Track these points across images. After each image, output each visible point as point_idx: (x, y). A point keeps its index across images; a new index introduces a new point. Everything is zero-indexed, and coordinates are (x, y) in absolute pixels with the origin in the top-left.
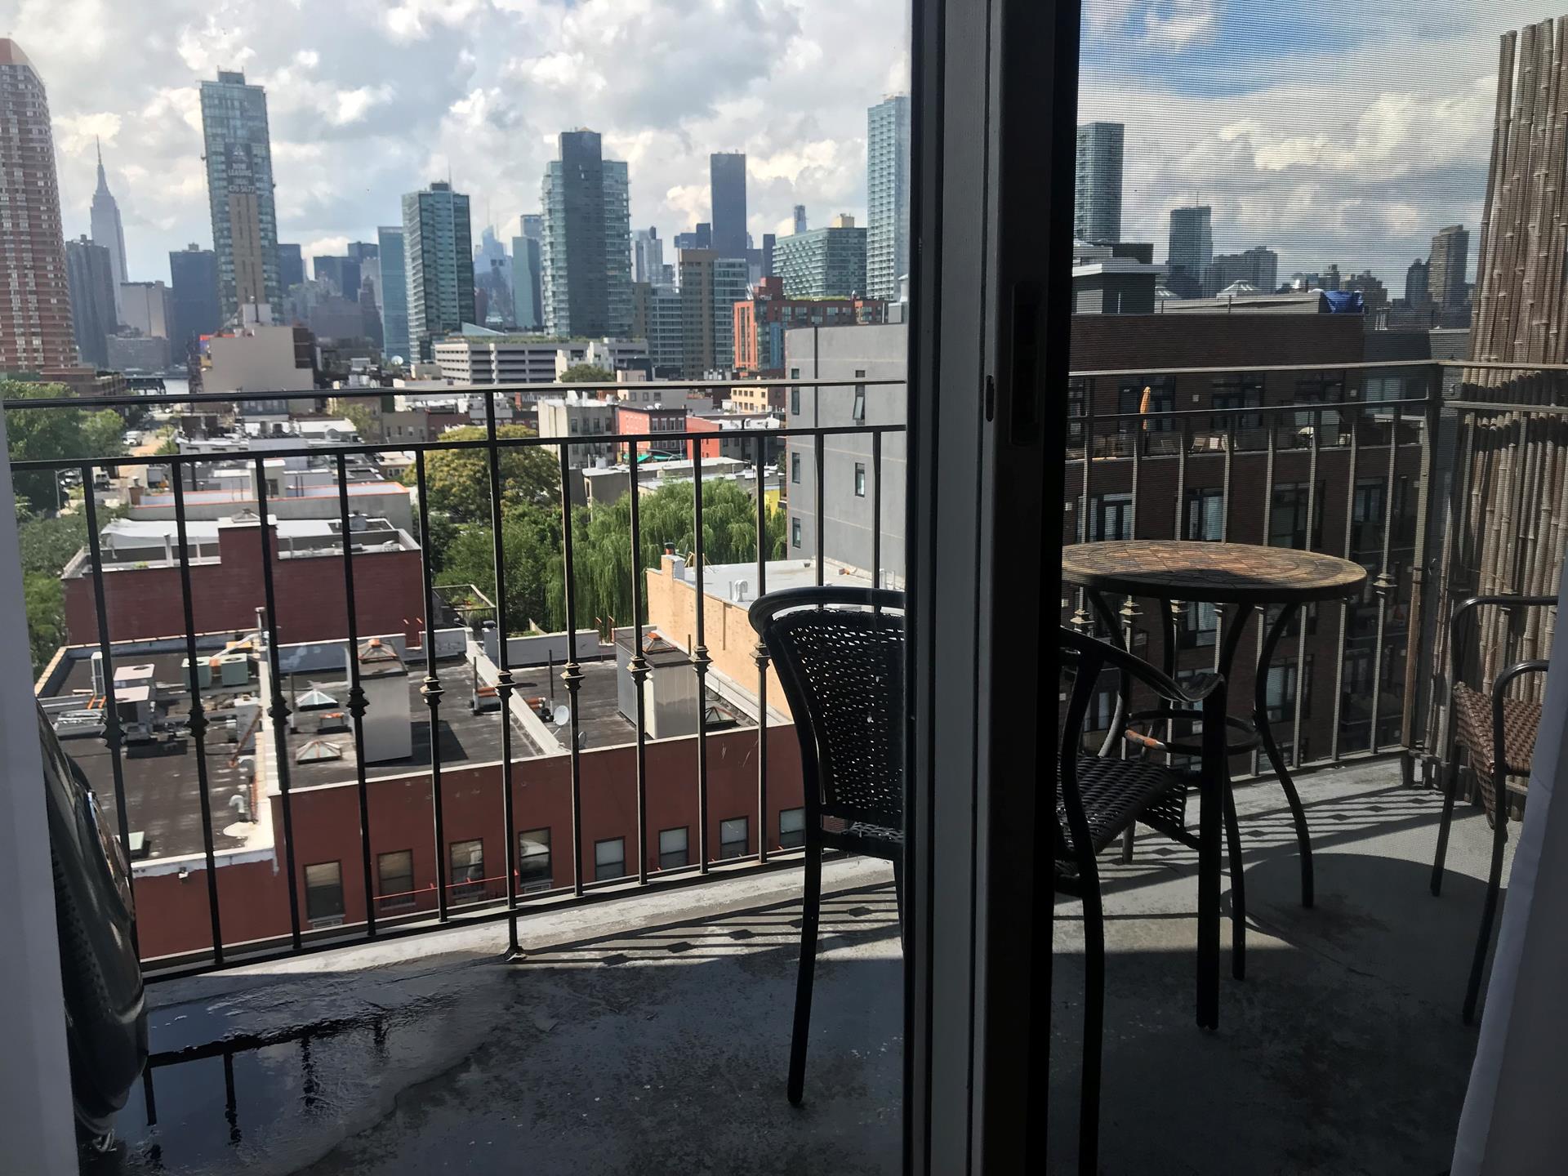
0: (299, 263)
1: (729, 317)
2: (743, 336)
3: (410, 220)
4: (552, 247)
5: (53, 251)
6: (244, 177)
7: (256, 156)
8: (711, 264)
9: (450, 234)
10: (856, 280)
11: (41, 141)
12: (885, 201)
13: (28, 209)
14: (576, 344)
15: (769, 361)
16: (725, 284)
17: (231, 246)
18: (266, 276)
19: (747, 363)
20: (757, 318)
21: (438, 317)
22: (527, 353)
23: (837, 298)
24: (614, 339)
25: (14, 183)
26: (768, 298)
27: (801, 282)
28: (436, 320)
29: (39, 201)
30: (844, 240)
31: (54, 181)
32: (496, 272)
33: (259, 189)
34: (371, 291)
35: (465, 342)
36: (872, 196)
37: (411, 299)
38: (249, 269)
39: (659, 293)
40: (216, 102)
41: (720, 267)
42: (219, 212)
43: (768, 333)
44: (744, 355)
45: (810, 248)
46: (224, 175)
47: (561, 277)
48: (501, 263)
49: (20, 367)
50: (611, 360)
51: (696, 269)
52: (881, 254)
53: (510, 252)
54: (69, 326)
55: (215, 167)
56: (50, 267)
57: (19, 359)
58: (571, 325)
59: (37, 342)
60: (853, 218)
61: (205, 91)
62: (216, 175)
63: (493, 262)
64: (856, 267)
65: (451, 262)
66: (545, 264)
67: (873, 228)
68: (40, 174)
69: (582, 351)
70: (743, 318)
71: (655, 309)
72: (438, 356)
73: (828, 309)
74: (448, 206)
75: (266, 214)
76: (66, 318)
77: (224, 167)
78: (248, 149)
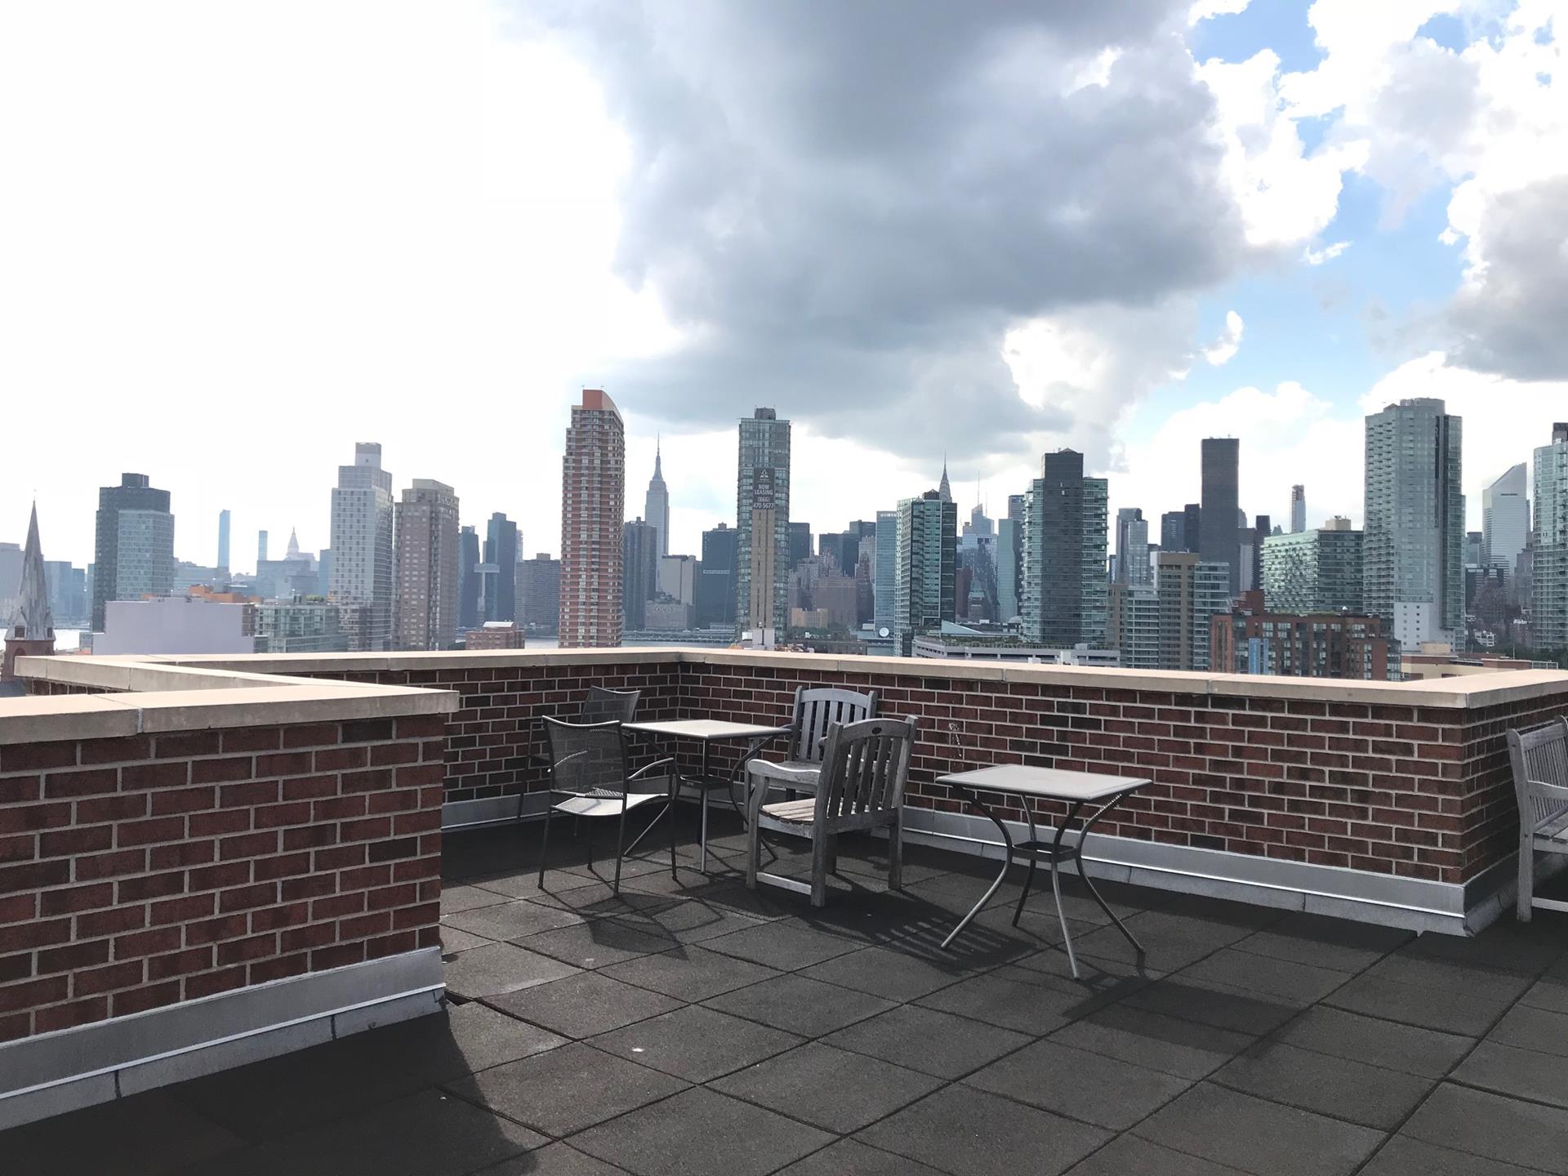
2: (1220, 649)
6: (765, 496)
7: (777, 478)
8: (1191, 568)
9: (937, 538)
13: (601, 523)
14: (1047, 650)
16: (1205, 586)
20: (1235, 633)
24: (1086, 646)
25: (592, 502)
26: (1248, 613)
30: (1338, 546)
32: (982, 548)
33: (777, 505)
34: (867, 567)
35: (943, 643)
38: (762, 572)
39: (1136, 595)
40: (751, 434)
43: (1246, 649)
45: (1301, 549)
46: (752, 495)
47: (1036, 585)
51: (1175, 572)
55: (745, 488)
56: (611, 570)
58: (1042, 631)
60: (1348, 521)
61: (744, 425)
62: (744, 495)
63: (980, 540)
69: (1053, 657)
70: (1220, 632)
71: (1131, 610)
73: (1315, 624)
74: (937, 513)
75: (781, 526)
77: (751, 488)
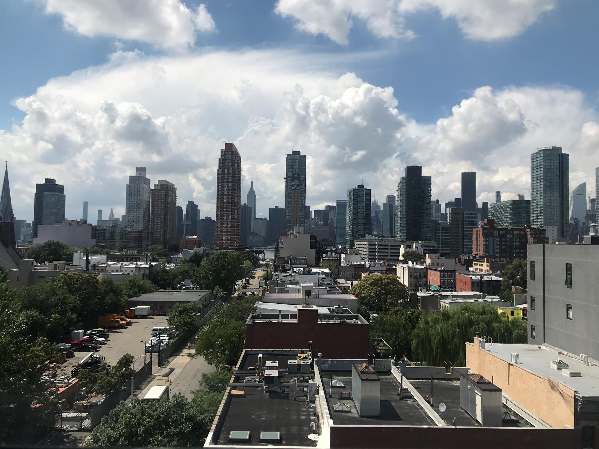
0: (310, 212)
1: (471, 233)
2: (477, 242)
3: (349, 198)
4: (401, 207)
5: (237, 209)
6: (296, 184)
7: (301, 177)
8: (463, 214)
9: (363, 203)
10: (525, 220)
11: (238, 174)
12: (538, 190)
13: (232, 195)
14: (408, 243)
15: (488, 252)
16: (468, 221)
17: (291, 207)
18: (300, 217)
19: (478, 253)
20: (483, 235)
21: (357, 232)
22: (389, 246)
23: (519, 227)
24: (423, 242)
25: (229, 187)
26: (488, 227)
27: (501, 221)
28: (356, 233)
29: (235, 193)
30: (520, 205)
31: (240, 186)
32: (377, 216)
33: (301, 188)
34: (332, 222)
35: (367, 241)
36: (533, 188)
37: (348, 225)
38: (295, 214)
39: (441, 224)
40: (291, 161)
41: (466, 215)
42: (288, 196)
43: (488, 241)
44: (477, 249)
45: (505, 208)
46: (291, 184)
47: (403, 218)
48: (379, 213)
49: (223, 245)
50: (422, 249)
51: (456, 215)
52: (537, 210)
53: (382, 209)
54: (239, 232)
55: (288, 181)
56: (236, 214)
57: (223, 243)
58: (406, 236)
59: (229, 237)
60: (524, 196)
61: (288, 158)
62: (288, 184)
63: (376, 212)
64: (525, 215)
65: (363, 212)
66: (398, 213)
67: (533, 200)
68: (236, 185)
69: (411, 246)
70: (477, 235)
71: (439, 230)
72: (356, 246)
73: (514, 232)
74: (363, 193)
75: (303, 196)
76: (238, 230)
77: (291, 181)
78: (299, 175)
